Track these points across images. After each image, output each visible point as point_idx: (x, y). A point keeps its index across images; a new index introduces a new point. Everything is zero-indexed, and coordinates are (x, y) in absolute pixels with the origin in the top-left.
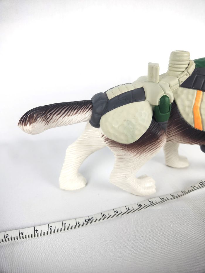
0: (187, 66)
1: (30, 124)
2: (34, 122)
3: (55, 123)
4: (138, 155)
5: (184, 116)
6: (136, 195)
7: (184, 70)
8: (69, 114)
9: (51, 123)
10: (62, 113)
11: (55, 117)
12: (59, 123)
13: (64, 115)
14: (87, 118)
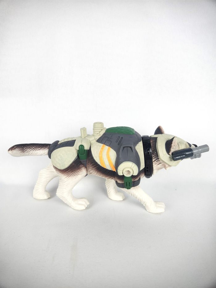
0: (100, 131)
1: (11, 150)
2: (14, 150)
3: (28, 153)
4: (67, 177)
5: (95, 158)
6: (73, 209)
7: (98, 132)
8: (36, 149)
9: (26, 153)
10: (32, 148)
11: (28, 150)
12: (31, 153)
13: (33, 149)
14: (46, 153)
